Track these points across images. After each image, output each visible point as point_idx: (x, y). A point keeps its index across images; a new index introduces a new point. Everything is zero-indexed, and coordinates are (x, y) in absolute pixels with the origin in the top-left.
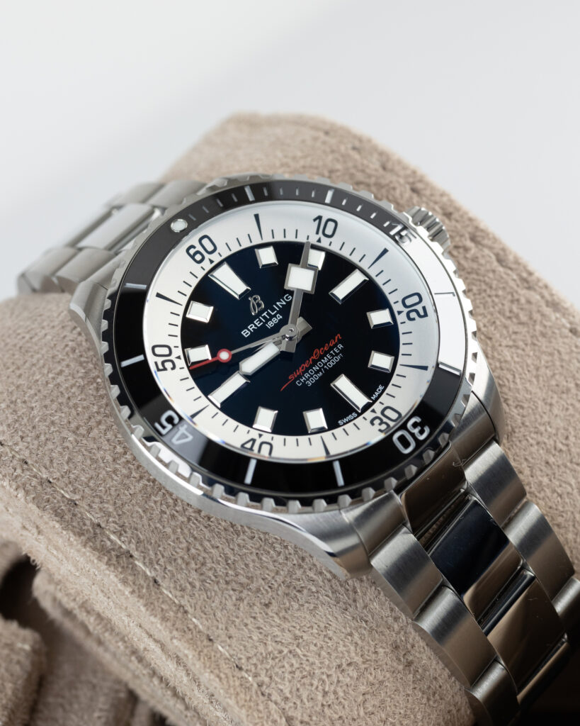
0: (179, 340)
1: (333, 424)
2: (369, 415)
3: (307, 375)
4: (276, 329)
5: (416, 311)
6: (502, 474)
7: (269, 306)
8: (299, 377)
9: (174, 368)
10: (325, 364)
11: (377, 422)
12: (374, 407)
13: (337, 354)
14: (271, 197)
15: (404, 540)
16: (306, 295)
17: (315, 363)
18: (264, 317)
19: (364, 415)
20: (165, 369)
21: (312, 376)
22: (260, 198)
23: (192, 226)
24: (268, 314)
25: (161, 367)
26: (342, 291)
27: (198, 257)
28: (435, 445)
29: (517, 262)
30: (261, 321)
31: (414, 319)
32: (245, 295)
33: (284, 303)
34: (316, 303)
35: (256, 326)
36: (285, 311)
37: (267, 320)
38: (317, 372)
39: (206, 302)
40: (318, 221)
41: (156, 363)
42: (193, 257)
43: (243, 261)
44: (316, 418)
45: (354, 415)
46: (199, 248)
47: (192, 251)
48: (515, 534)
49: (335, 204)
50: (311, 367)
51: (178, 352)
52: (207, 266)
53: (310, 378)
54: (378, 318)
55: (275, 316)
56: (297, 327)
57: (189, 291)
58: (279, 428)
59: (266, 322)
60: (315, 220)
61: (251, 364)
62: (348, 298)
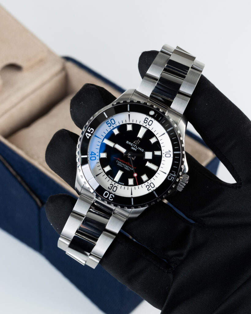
0: (119, 125)
2: (113, 183)
3: (120, 163)
5: (149, 187)
8: (119, 161)
9: (109, 126)
10: (125, 167)
11: (112, 186)
12: (116, 184)
13: (129, 169)
17: (124, 164)
18: (134, 146)
19: (113, 182)
20: (108, 124)
21: (120, 164)
22: (169, 133)
23: (152, 116)
24: (136, 147)
25: (108, 123)
27: (146, 122)
28: (109, 203)
30: (133, 145)
31: (146, 187)
32: (139, 138)
33: (140, 150)
35: (131, 144)
37: (134, 147)
38: (122, 165)
39: (133, 128)
40: (169, 151)
41: (108, 121)
42: (145, 120)
44: (108, 169)
45: (113, 179)
46: (148, 121)
47: (146, 119)
49: (174, 155)
50: (123, 163)
51: (115, 126)
52: (144, 125)
54: (144, 177)
55: (136, 148)
57: (134, 122)
58: (102, 160)
59: (133, 147)
60: (169, 150)
61: (118, 147)
62: (147, 167)
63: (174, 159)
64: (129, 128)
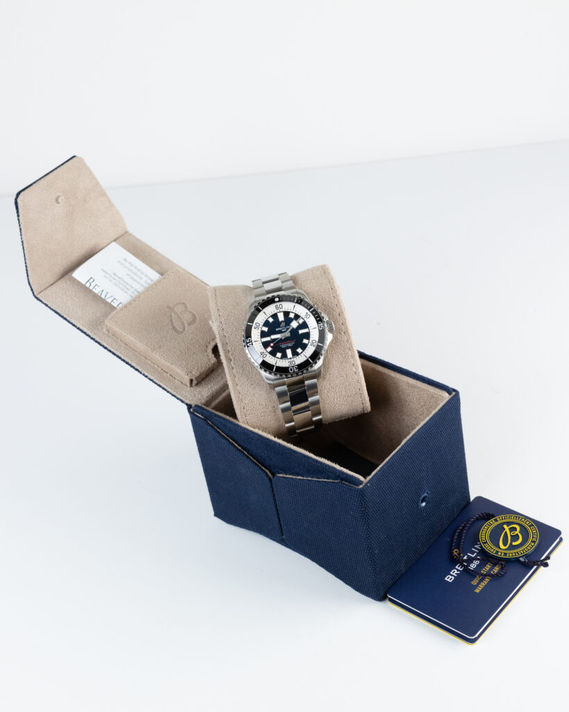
0: (263, 323)
1: (282, 358)
4: (283, 332)
5: (313, 344)
6: (314, 386)
7: (285, 326)
8: (281, 345)
9: (257, 329)
10: (288, 345)
12: (291, 359)
13: (292, 344)
14: (300, 303)
15: (285, 388)
16: (293, 328)
17: (286, 344)
19: (288, 360)
22: (297, 302)
23: (279, 301)
24: (283, 328)
25: (255, 328)
26: (301, 332)
27: (277, 308)
28: (297, 374)
29: (351, 343)
31: (312, 346)
32: (282, 321)
34: (294, 331)
35: (280, 329)
36: (287, 329)
38: (285, 346)
39: (273, 318)
40: (307, 313)
41: (255, 326)
43: (286, 314)
44: (279, 355)
45: (286, 359)
46: (279, 306)
47: (277, 306)
48: (310, 399)
49: (312, 312)
51: (261, 326)
52: (278, 311)
53: (283, 346)
54: (305, 341)
56: (288, 334)
57: (271, 314)
58: (270, 353)
59: (282, 330)
61: (274, 337)
62: (302, 334)
63: (314, 315)
64: (271, 320)
